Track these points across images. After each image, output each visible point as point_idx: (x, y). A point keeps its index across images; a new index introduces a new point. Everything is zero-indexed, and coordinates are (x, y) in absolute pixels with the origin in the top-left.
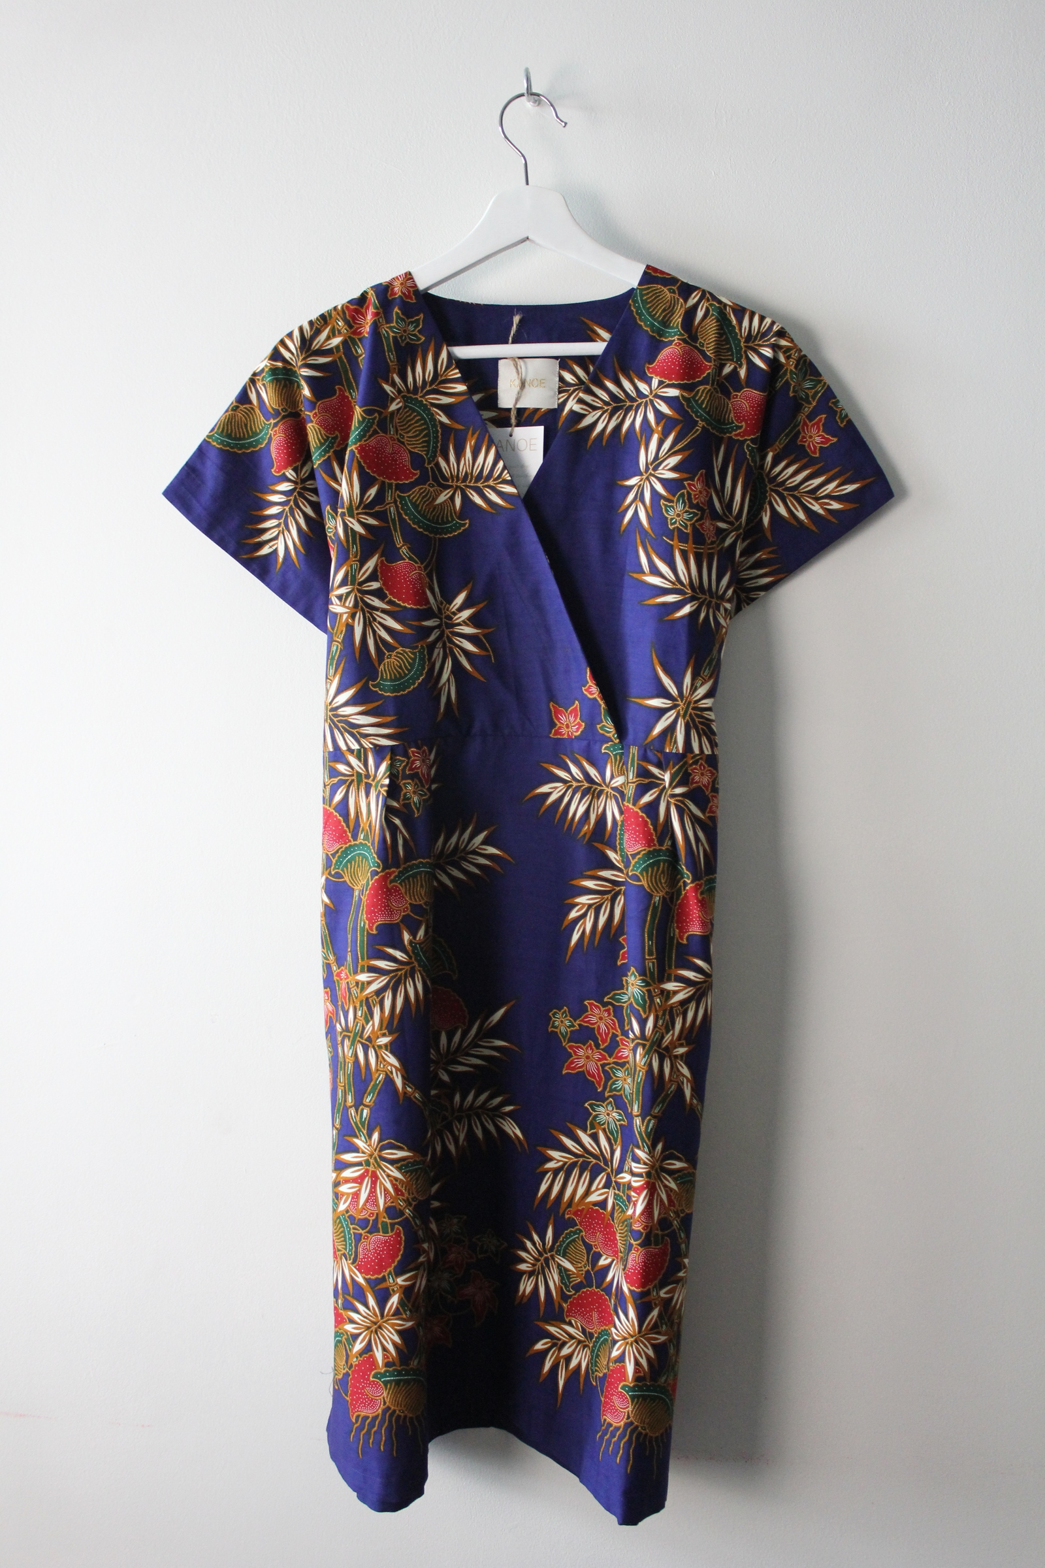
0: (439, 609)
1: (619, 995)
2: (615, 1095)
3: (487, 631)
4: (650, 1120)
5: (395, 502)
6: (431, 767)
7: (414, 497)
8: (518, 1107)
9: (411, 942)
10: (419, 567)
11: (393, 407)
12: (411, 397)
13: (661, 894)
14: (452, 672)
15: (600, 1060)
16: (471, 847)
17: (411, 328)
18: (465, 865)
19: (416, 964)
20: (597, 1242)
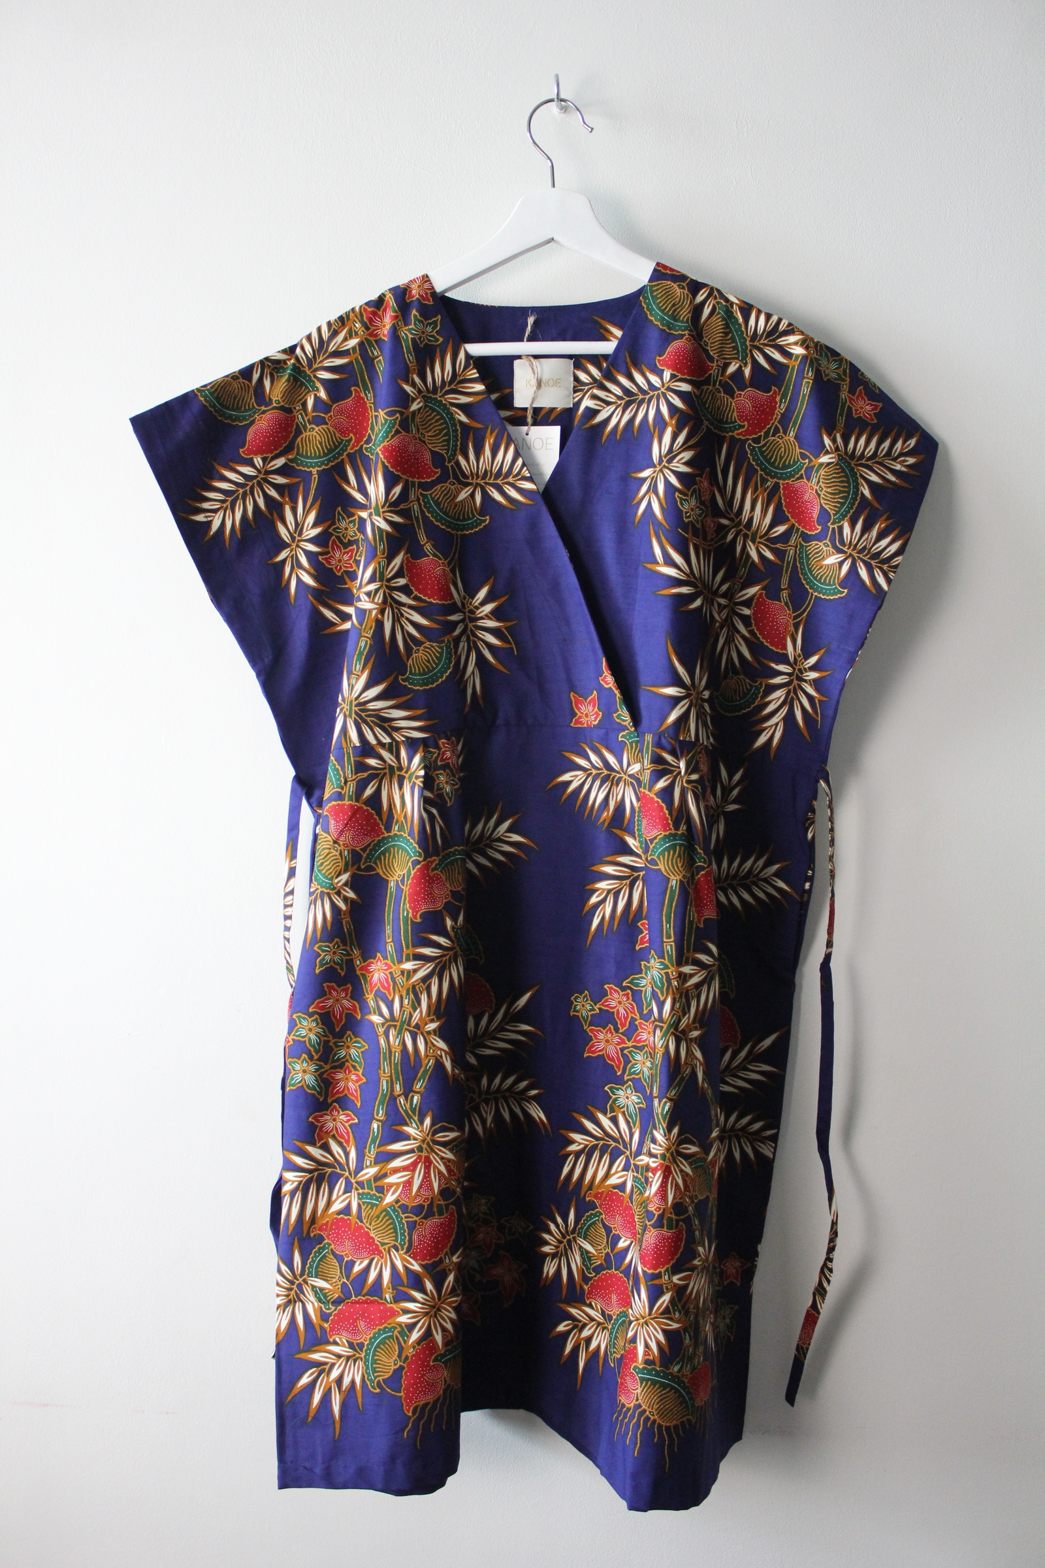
0: (463, 604)
1: (638, 979)
2: (634, 1078)
3: (509, 624)
4: (666, 1103)
5: (418, 500)
6: (459, 757)
7: (436, 495)
8: (542, 1091)
9: (453, 928)
10: (443, 563)
11: (414, 407)
12: (431, 397)
13: (678, 878)
14: (476, 664)
15: (619, 1044)
16: (496, 835)
17: (429, 329)
18: (491, 853)
19: (458, 949)
20: (617, 1224)
